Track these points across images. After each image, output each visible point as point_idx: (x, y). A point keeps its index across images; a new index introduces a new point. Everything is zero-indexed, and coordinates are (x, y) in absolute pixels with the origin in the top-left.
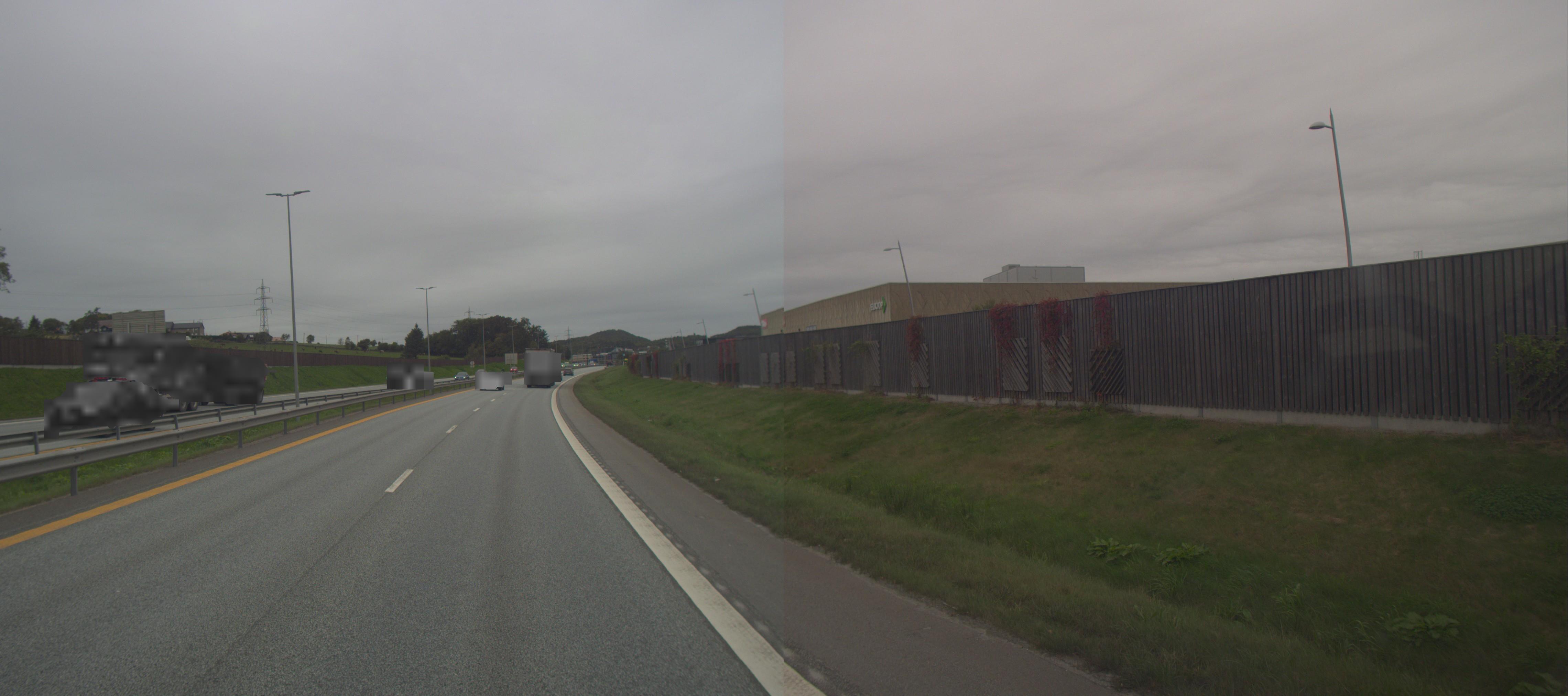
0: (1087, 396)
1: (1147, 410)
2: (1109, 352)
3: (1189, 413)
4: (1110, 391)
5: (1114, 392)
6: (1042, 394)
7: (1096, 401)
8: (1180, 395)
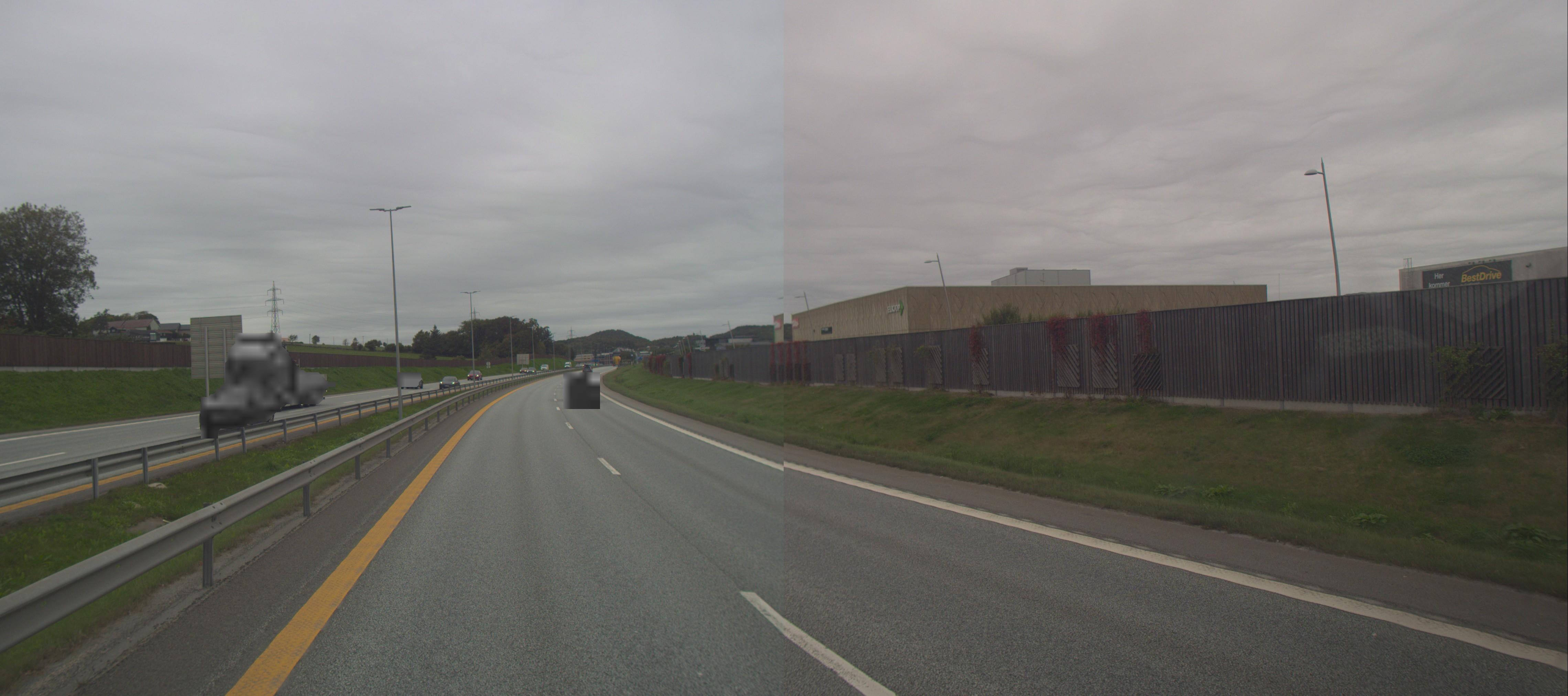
0: (1130, 391)
1: (1179, 401)
2: (1148, 357)
3: (1213, 403)
4: (1149, 387)
5: (1153, 387)
6: (1091, 389)
7: (1138, 394)
8: (1206, 389)
